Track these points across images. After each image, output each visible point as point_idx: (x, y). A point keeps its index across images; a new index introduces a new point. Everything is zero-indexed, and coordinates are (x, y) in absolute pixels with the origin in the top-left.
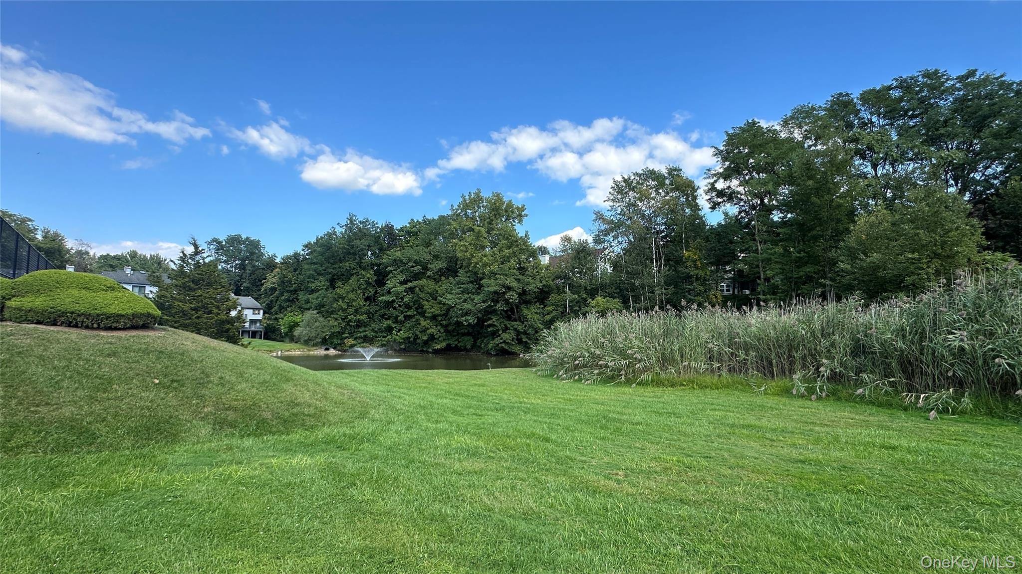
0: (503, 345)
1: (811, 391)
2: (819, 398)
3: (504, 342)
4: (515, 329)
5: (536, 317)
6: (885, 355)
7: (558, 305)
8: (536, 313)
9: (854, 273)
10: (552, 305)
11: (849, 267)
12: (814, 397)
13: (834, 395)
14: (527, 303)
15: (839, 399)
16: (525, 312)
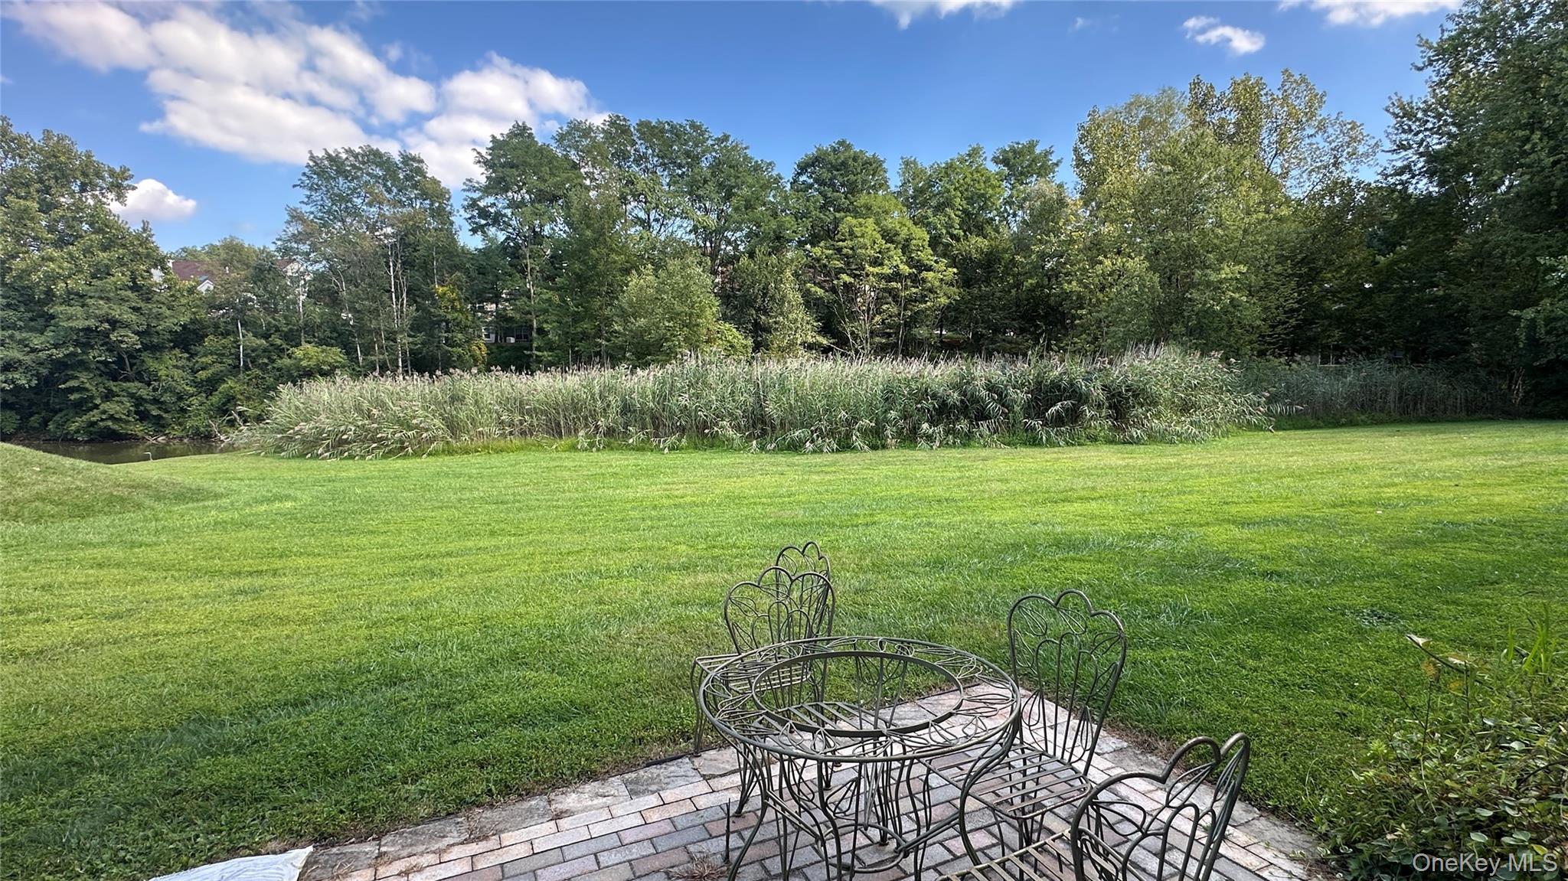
0: (110, 423)
1: (592, 445)
2: (598, 450)
3: (112, 418)
4: (132, 396)
5: (177, 373)
6: (642, 412)
7: (223, 355)
8: (175, 367)
9: (625, 335)
10: (211, 354)
11: (621, 328)
12: (594, 449)
13: (609, 447)
14: (154, 349)
15: (612, 449)
16: (152, 364)
